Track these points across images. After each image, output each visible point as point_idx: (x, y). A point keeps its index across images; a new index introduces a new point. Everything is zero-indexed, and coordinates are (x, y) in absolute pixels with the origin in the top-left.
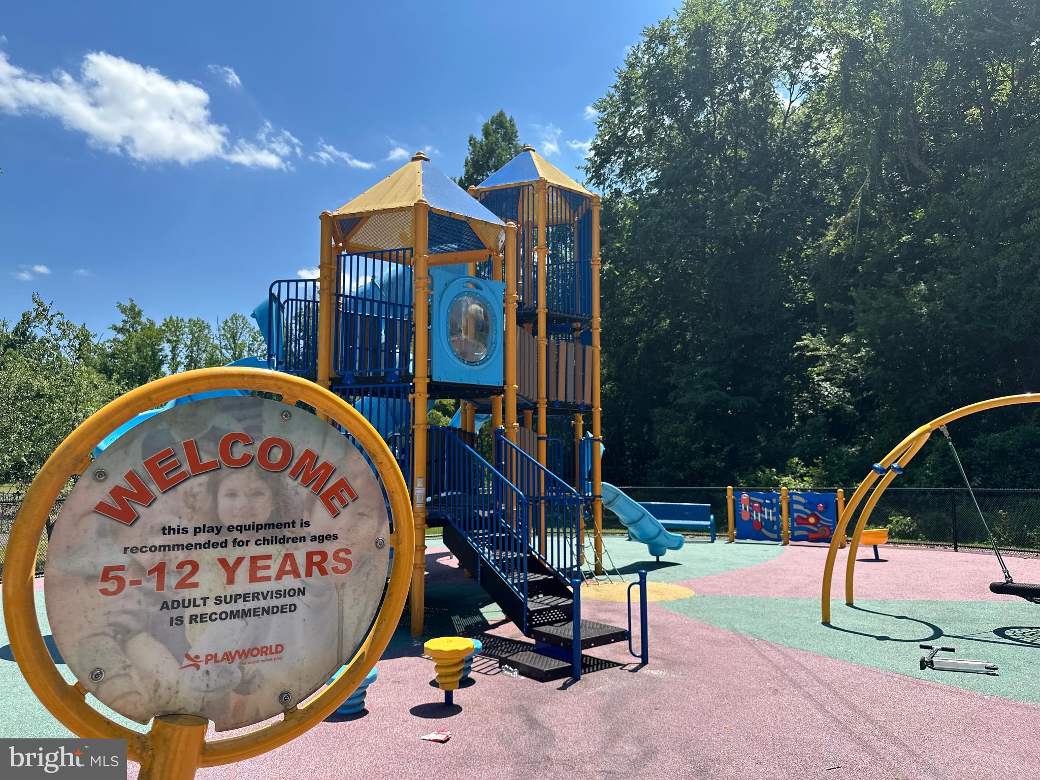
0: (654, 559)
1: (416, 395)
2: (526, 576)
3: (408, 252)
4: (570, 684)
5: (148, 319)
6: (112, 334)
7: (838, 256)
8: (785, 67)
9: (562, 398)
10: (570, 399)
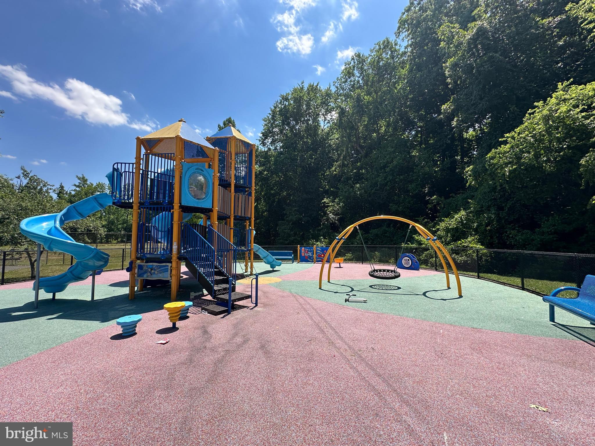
0: (272, 269)
1: (174, 210)
2: (214, 277)
3: (173, 155)
4: (226, 316)
5: (90, 183)
6: (74, 188)
7: (336, 174)
8: (323, 115)
9: (240, 215)
10: (243, 215)
